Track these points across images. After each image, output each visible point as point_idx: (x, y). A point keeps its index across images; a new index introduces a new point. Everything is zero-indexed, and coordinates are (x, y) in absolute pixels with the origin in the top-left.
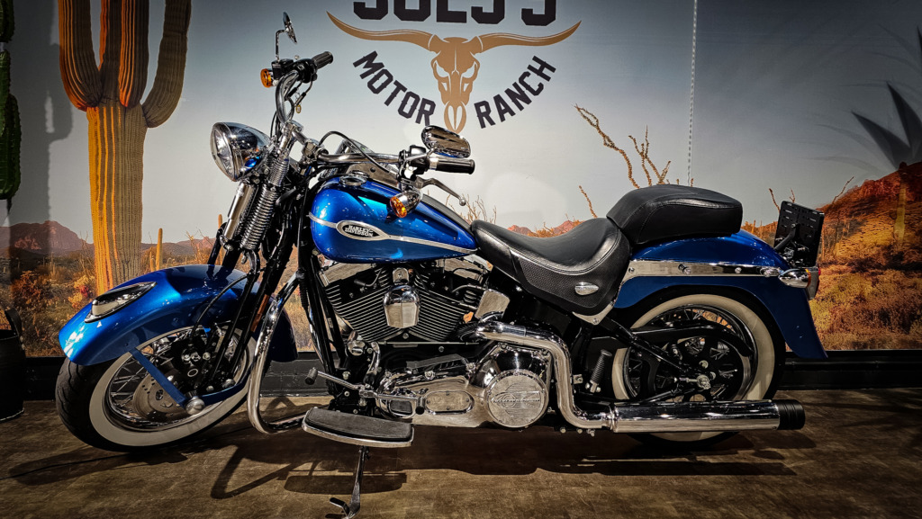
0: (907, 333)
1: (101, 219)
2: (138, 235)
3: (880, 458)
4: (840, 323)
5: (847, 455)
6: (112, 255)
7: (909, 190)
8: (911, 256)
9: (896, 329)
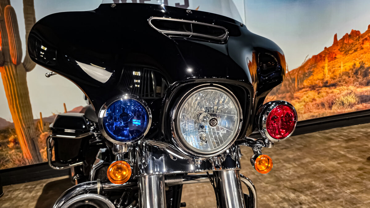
0: (331, 109)
1: (15, 112)
2: (32, 117)
3: (323, 162)
4: (307, 109)
5: (312, 163)
6: (22, 126)
7: (328, 57)
8: (330, 82)
9: (327, 109)
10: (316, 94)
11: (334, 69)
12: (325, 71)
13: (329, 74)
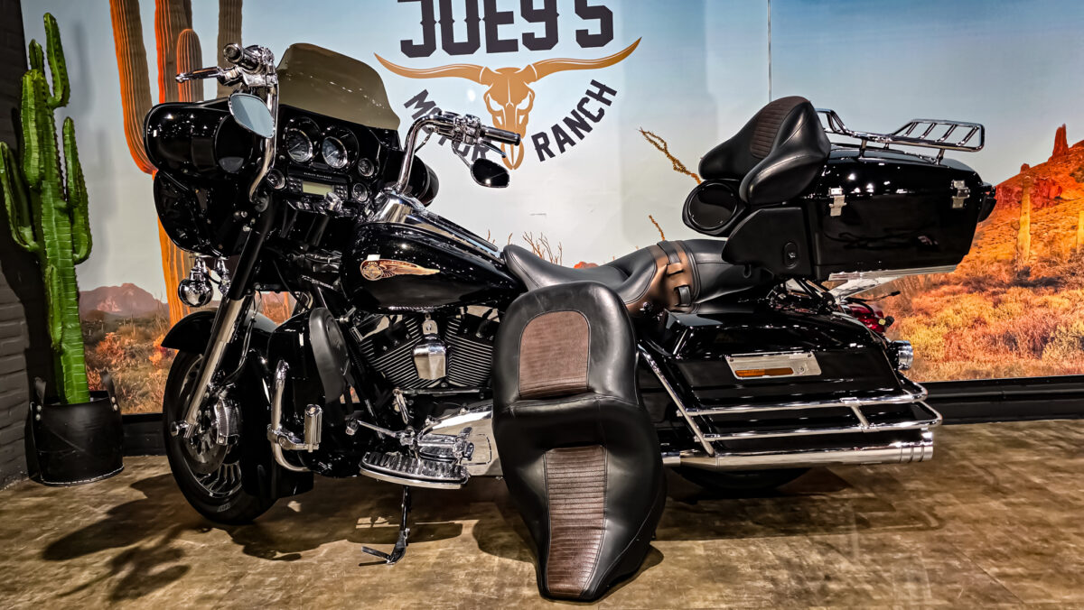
1: (174, 278)
7: (1033, 196)
8: (1039, 271)
9: (1026, 354)
10: (989, 305)
11: (1052, 232)
12: (1020, 236)
13: (1035, 248)
